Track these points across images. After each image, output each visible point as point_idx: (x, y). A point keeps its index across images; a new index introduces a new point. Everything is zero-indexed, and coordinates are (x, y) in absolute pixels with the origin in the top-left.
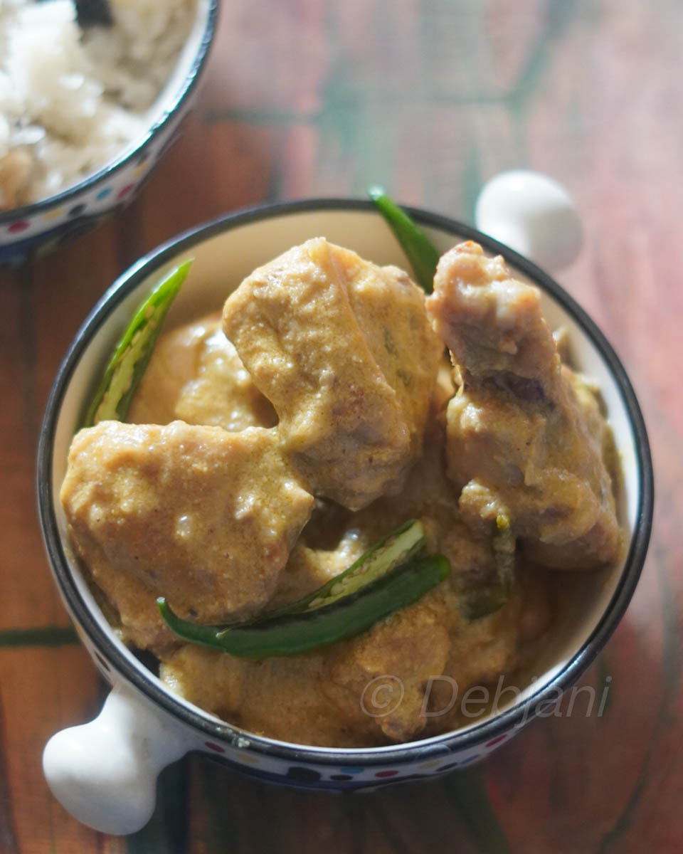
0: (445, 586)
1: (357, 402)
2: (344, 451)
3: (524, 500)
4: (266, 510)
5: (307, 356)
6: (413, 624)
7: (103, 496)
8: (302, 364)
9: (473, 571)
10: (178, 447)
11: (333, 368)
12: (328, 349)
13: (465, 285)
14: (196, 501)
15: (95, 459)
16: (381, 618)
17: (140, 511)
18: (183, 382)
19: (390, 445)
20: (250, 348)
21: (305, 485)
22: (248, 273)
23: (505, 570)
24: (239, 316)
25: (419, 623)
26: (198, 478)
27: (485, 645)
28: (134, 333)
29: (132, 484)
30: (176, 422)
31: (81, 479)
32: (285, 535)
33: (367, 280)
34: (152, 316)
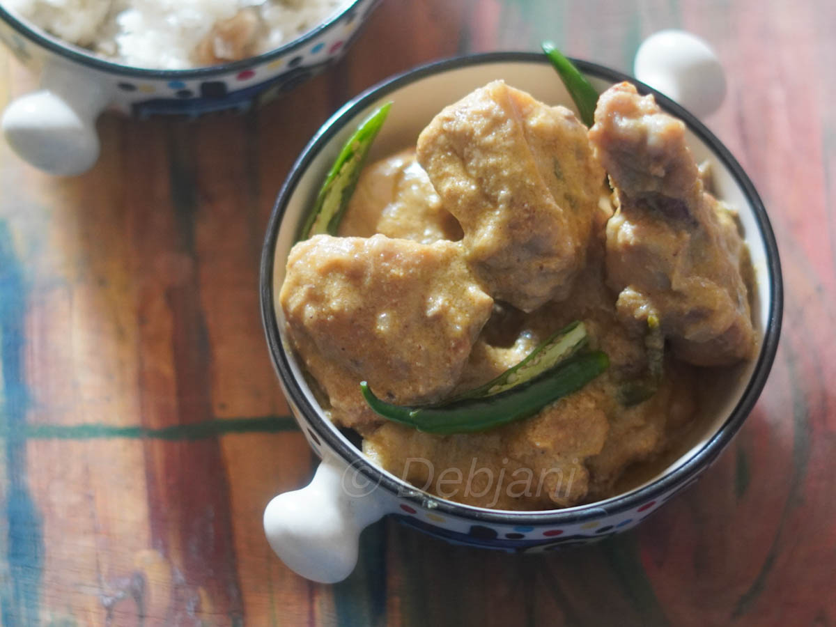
0: (605, 377)
1: (529, 219)
2: (518, 260)
3: (671, 303)
4: (453, 310)
5: (488, 179)
6: (577, 408)
7: (315, 297)
8: (483, 186)
9: (628, 365)
10: (379, 256)
11: (510, 190)
12: (506, 173)
13: (621, 118)
14: (394, 301)
15: (309, 266)
16: (550, 402)
17: (346, 309)
18: (383, 205)
19: (558, 255)
20: (440, 174)
21: (486, 289)
22: (439, 111)
23: (656, 363)
24: (431, 147)
25: (581, 407)
26: (395, 282)
27: (638, 429)
28: (342, 165)
29: (340, 287)
30: (377, 235)
31: (298, 283)
32: (468, 330)
33: (539, 117)
34: (358, 149)
